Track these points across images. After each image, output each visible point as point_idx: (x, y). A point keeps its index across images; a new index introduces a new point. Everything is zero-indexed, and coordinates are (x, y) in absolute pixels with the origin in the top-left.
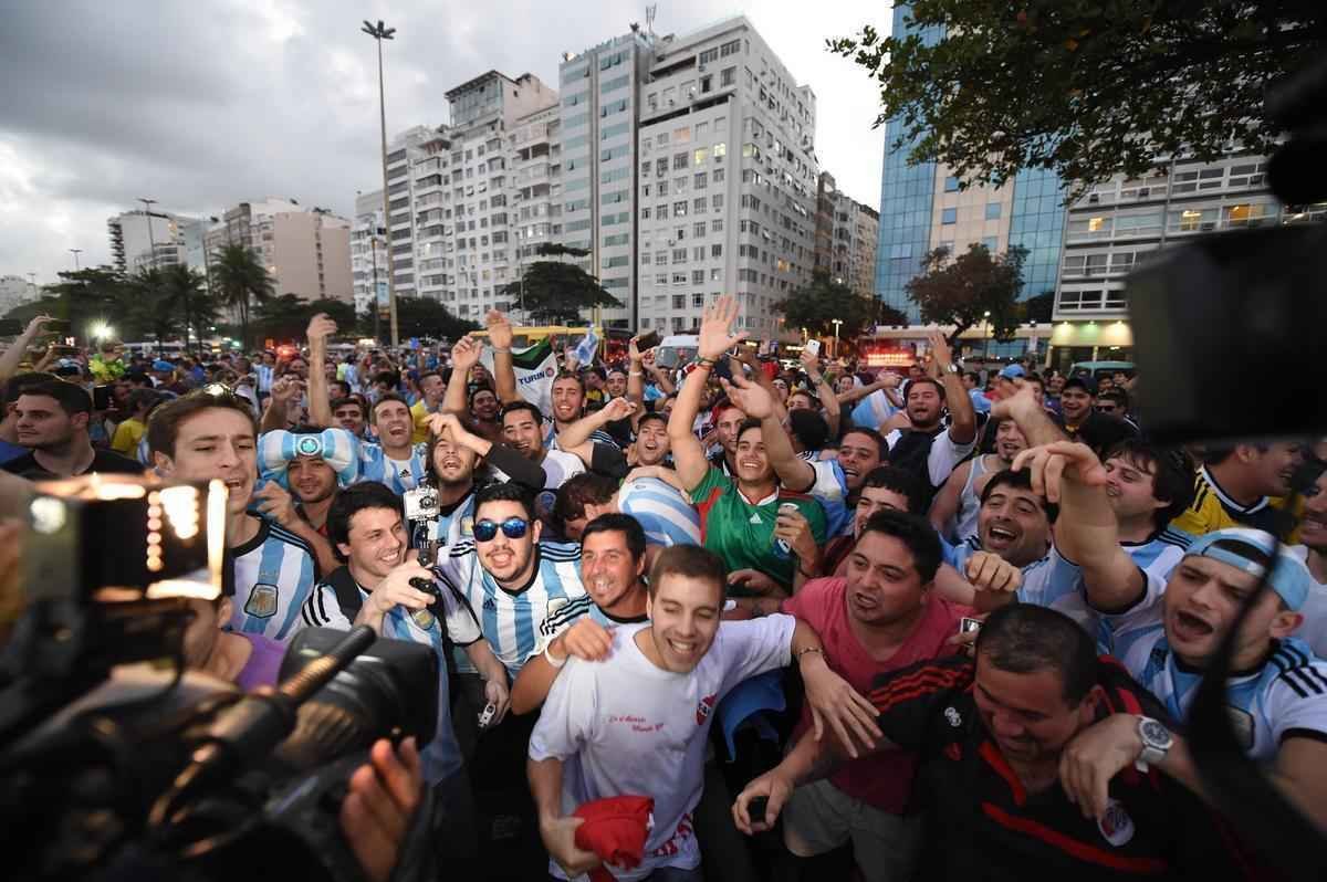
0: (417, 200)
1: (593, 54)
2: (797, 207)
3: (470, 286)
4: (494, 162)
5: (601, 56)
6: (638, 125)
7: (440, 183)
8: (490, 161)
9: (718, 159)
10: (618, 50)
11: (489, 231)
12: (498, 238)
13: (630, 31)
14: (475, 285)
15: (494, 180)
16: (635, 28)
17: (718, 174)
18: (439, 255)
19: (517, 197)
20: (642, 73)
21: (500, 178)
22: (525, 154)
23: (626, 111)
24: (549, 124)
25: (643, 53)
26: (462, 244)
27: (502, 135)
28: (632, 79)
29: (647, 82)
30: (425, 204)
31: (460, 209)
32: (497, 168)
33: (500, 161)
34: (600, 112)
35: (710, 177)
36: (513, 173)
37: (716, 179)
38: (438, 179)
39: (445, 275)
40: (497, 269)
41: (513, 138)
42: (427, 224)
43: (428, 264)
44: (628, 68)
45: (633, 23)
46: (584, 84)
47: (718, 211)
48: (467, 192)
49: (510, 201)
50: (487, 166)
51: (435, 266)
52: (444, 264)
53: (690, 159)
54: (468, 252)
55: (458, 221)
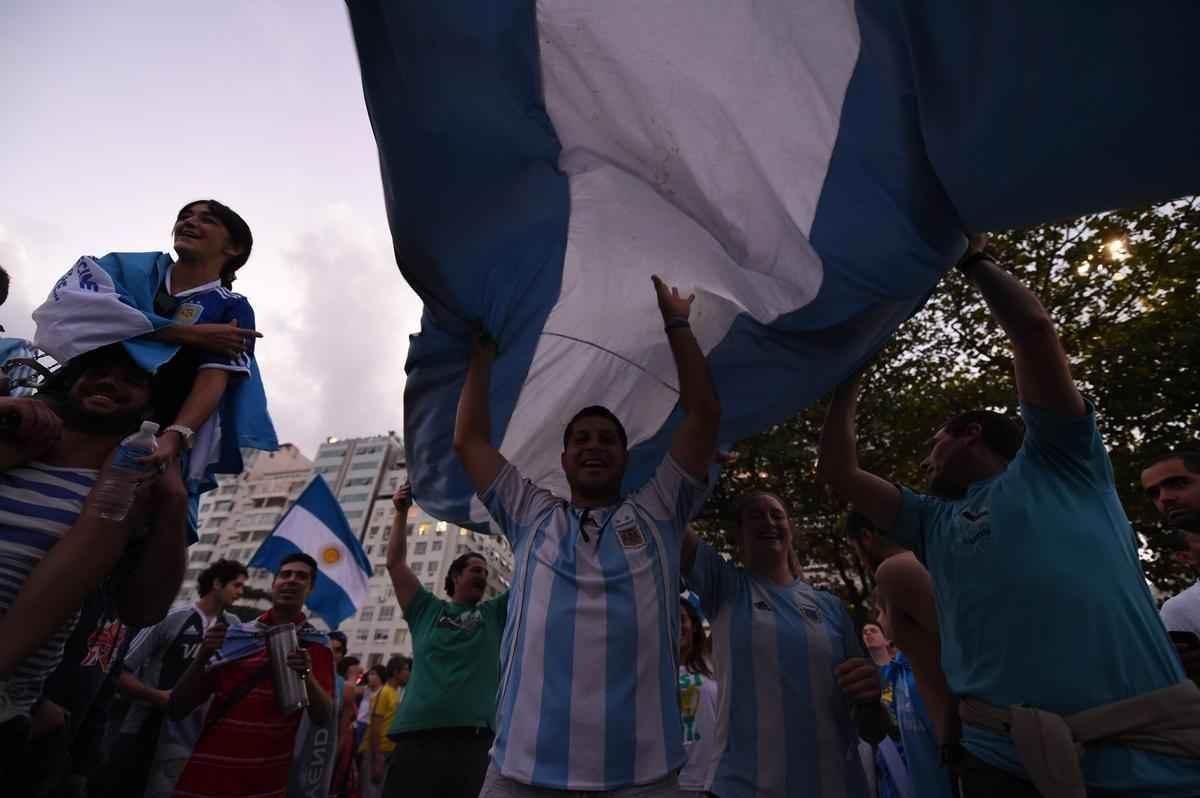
1: (352, 443)
2: (502, 580)
4: (223, 505)
5: (359, 445)
6: (376, 497)
8: (218, 503)
9: (439, 533)
10: (373, 445)
13: (387, 434)
15: (213, 519)
16: (392, 433)
17: (437, 545)
19: (232, 538)
20: (389, 463)
21: (220, 520)
22: (258, 503)
23: (368, 486)
24: (294, 483)
25: (393, 449)
27: (242, 483)
28: (380, 465)
29: (392, 469)
32: (224, 509)
33: (228, 504)
34: (345, 483)
35: (429, 547)
36: (238, 517)
37: (434, 549)
41: (252, 488)
44: (379, 457)
45: (392, 430)
46: (338, 461)
47: (431, 575)
49: (222, 541)
50: (212, 507)
53: (415, 531)
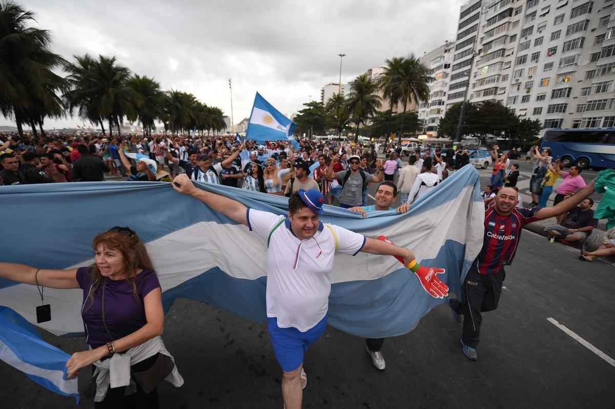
0: (484, 35)
3: (523, 92)
7: (510, 15)
11: (559, 43)
12: (569, 46)
14: (528, 92)
18: (496, 73)
26: (522, 60)
30: (492, 35)
31: (527, 31)
38: (510, 12)
39: (496, 88)
40: (559, 75)
42: (490, 51)
43: (482, 82)
48: (540, 13)
51: (489, 82)
52: (498, 79)
54: (529, 64)
55: (523, 40)
